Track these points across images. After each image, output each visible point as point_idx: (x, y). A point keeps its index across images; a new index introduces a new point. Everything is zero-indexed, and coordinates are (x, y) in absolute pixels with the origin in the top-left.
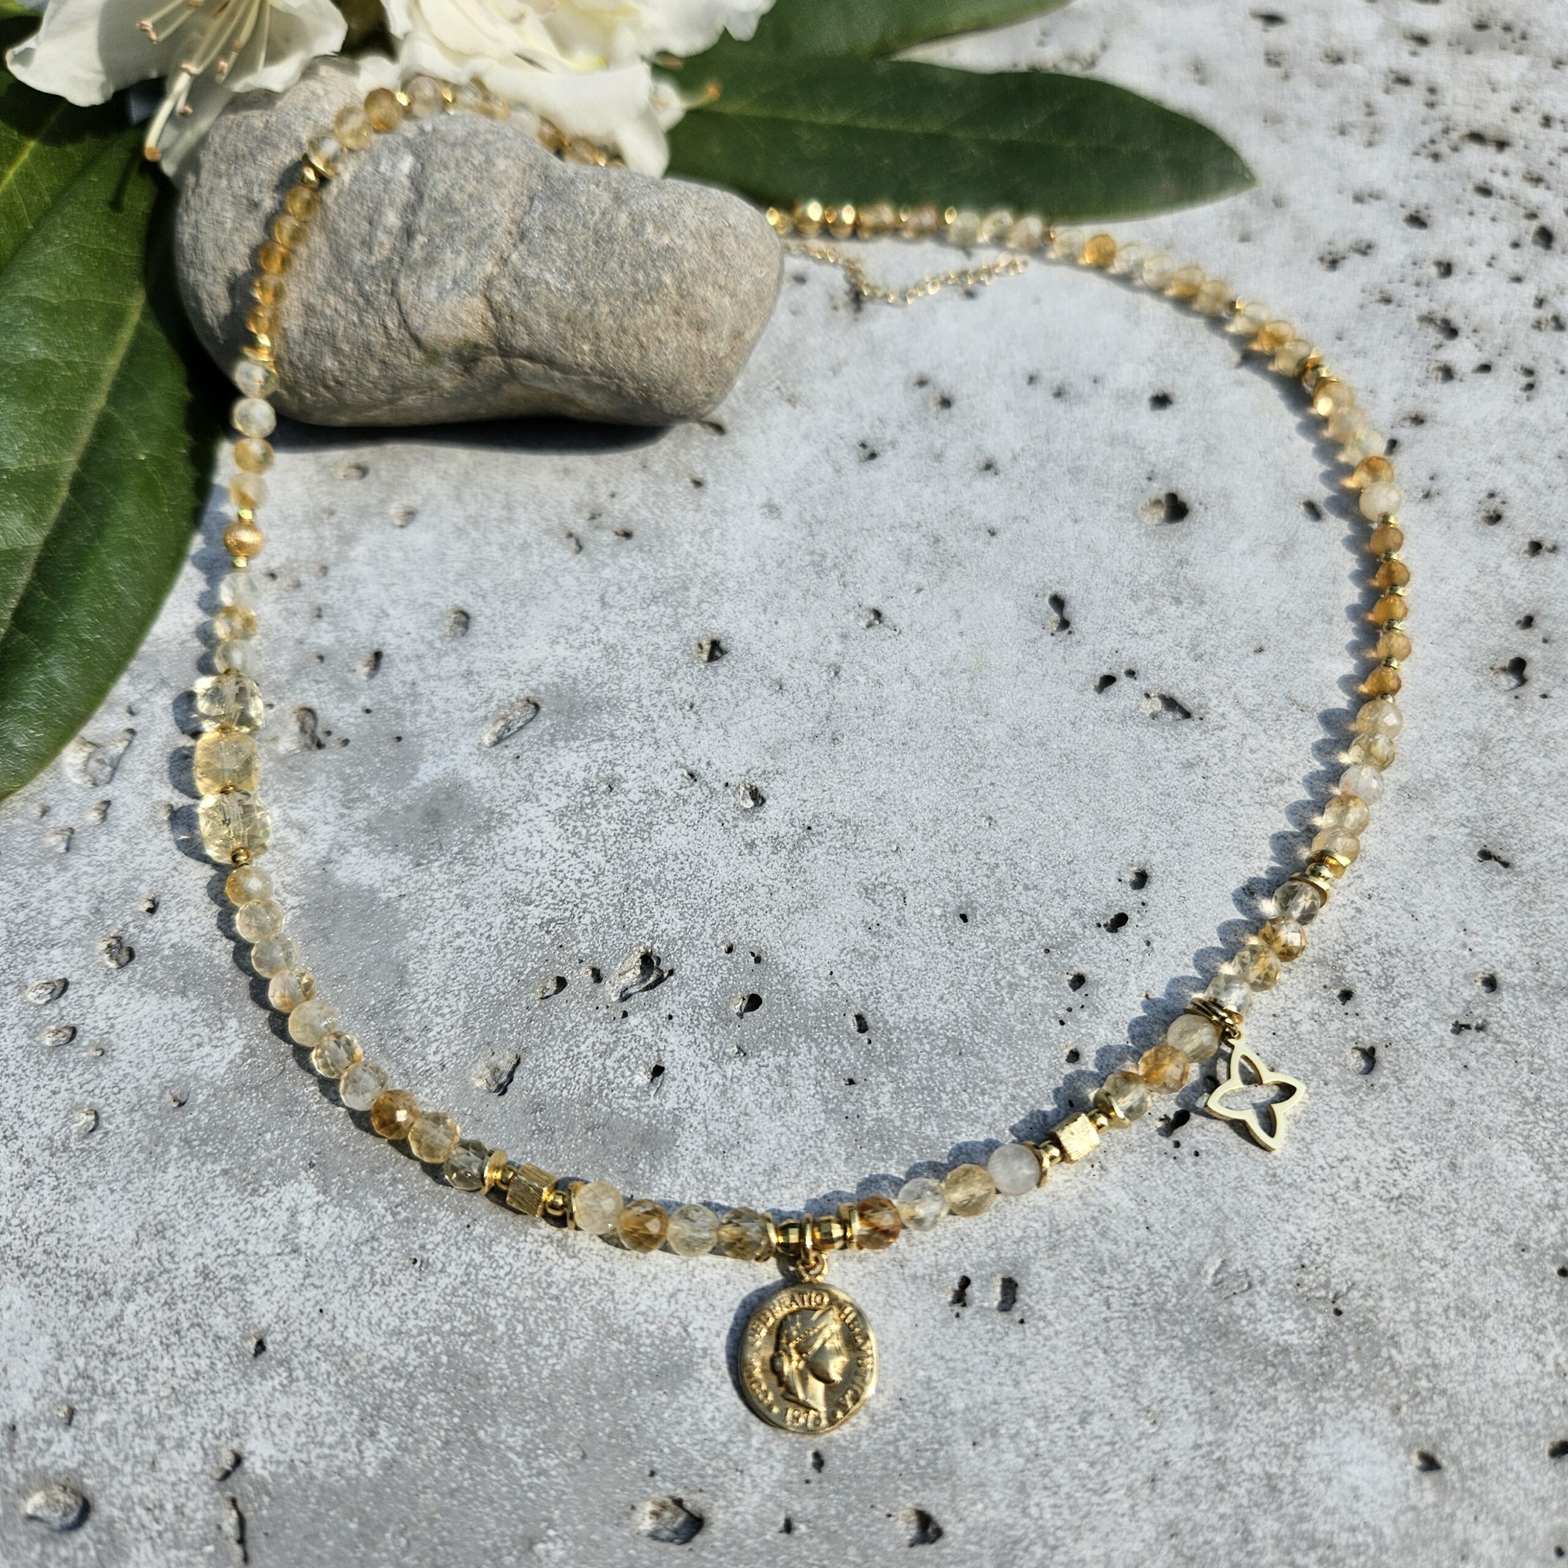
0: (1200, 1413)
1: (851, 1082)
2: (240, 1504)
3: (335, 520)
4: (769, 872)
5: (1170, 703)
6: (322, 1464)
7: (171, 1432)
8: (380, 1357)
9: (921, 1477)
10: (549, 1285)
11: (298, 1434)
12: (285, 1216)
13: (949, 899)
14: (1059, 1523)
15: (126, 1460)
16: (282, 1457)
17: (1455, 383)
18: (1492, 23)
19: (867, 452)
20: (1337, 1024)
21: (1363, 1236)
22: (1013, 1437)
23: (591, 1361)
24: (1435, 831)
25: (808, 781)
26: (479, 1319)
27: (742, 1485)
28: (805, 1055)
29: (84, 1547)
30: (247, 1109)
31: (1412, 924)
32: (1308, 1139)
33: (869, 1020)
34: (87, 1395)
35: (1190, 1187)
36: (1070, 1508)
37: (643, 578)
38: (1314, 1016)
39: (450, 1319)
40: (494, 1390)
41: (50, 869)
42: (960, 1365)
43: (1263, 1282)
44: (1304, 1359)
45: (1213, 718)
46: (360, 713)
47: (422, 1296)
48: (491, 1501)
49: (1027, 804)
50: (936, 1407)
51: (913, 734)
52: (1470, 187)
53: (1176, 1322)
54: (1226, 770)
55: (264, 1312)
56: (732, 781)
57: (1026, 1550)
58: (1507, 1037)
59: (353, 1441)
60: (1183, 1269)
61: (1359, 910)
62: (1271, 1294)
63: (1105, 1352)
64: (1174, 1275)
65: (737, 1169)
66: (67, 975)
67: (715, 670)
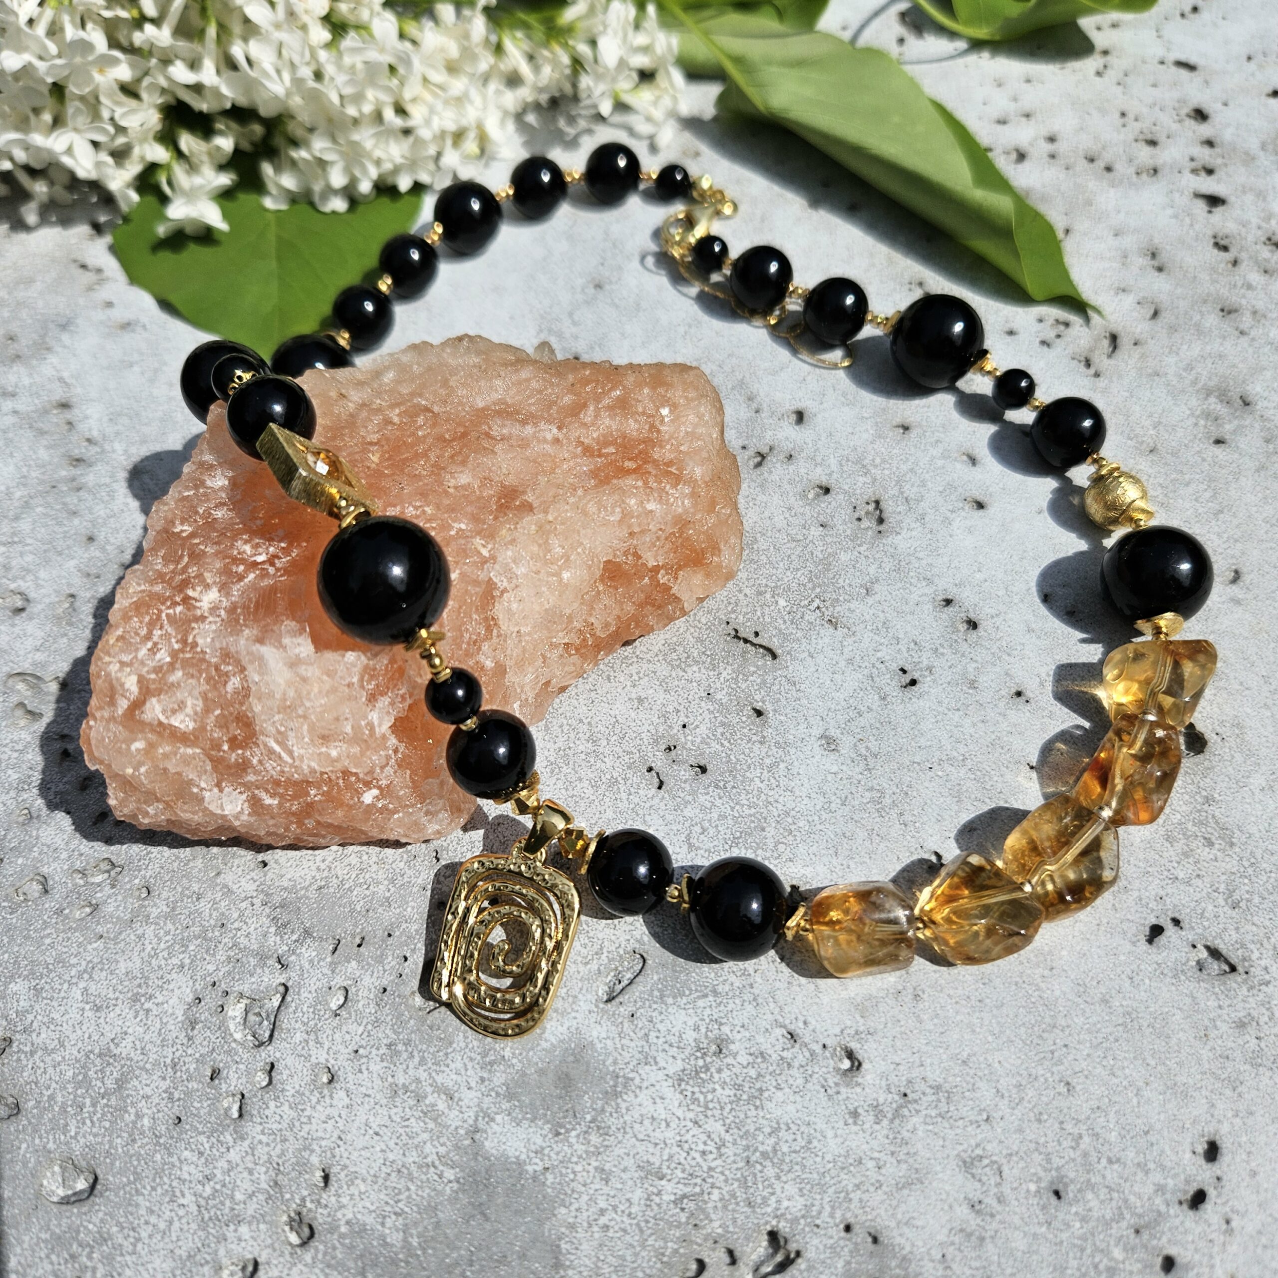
4: (874, 1144)
5: (1215, 953)
49: (1099, 1070)
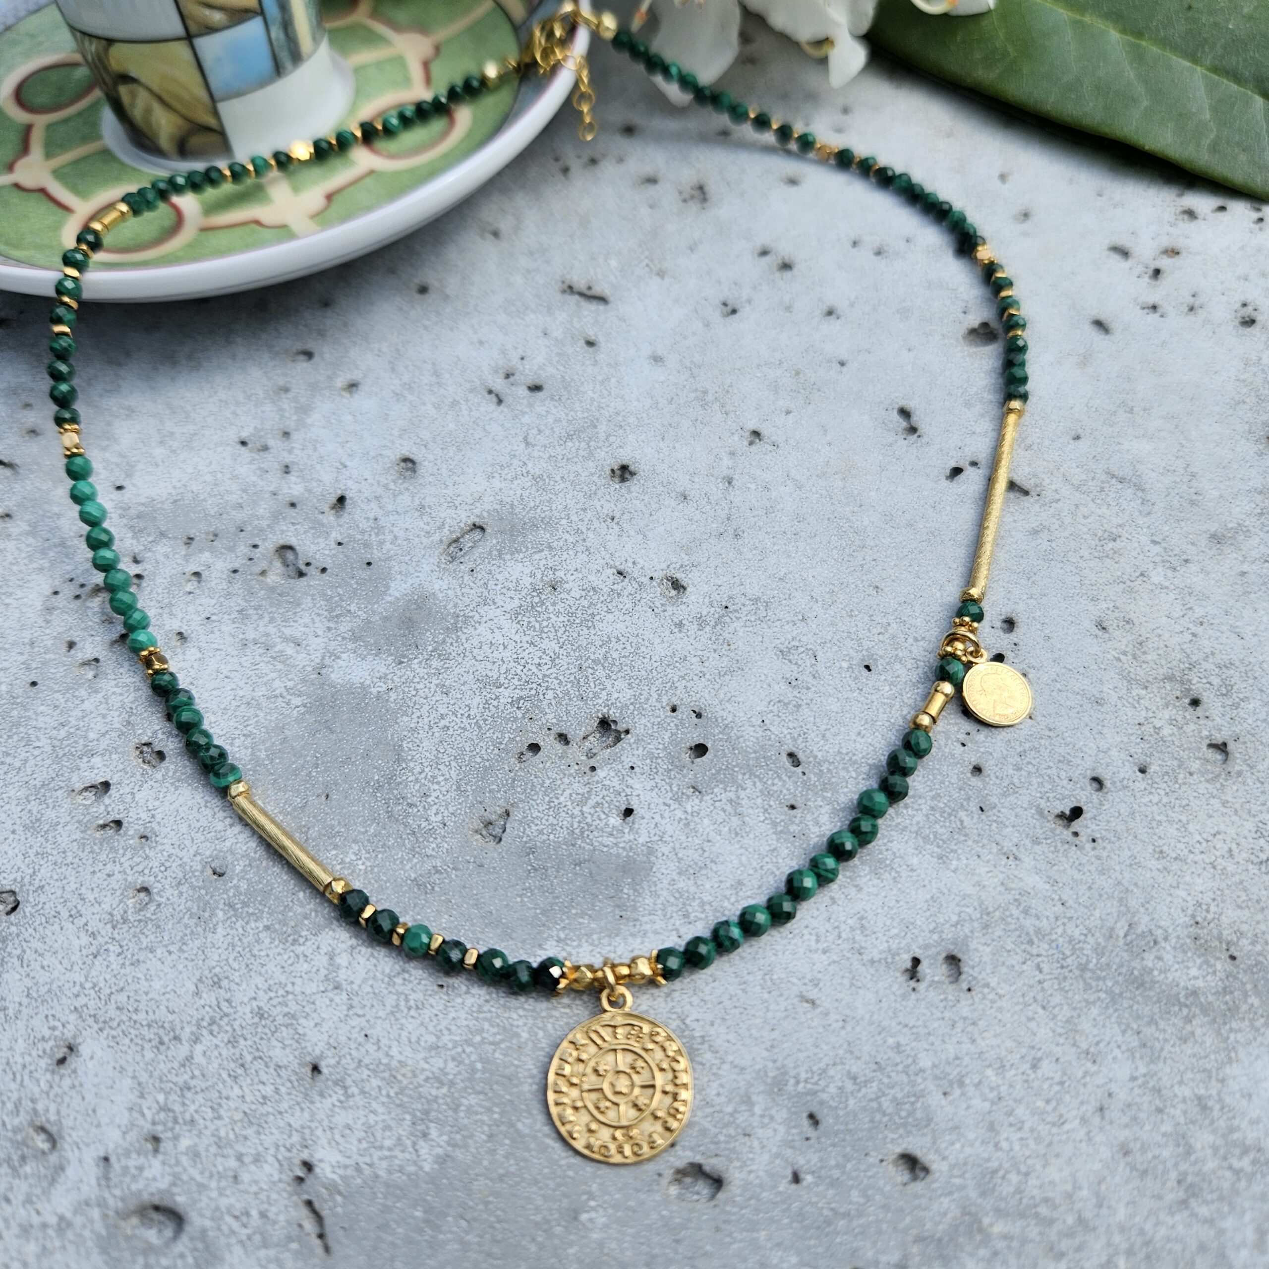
0: (1131, 1051)
1: (793, 807)
2: (317, 1205)
3: (290, 395)
6: (384, 1164)
7: (248, 1149)
8: (423, 1070)
9: (904, 1125)
11: (360, 1141)
12: (325, 960)
13: (853, 654)
14: (1027, 1153)
15: (211, 1176)
16: (348, 1162)
17: (1199, 222)
19: (729, 309)
20: (1192, 726)
21: (1242, 894)
22: (978, 1085)
24: (1245, 567)
25: (720, 571)
26: (505, 1029)
27: (751, 1147)
28: (751, 789)
29: (182, 1256)
31: (1240, 642)
32: (1184, 819)
33: (801, 756)
34: (170, 1125)
35: (1093, 868)
36: (1035, 1139)
37: (558, 421)
38: (1172, 722)
39: (479, 1031)
41: (83, 693)
42: (923, 1031)
43: (1166, 939)
44: (1211, 998)
45: (1049, 494)
46: (333, 545)
47: (452, 1015)
48: (536, 1182)
50: (908, 1066)
51: (802, 526)
53: (1099, 979)
54: (1066, 534)
55: (317, 1043)
56: (655, 575)
57: (1003, 1178)
59: (409, 1143)
60: (1097, 935)
61: (1194, 635)
62: (1175, 948)
63: (1044, 1008)
64: (1090, 939)
65: (708, 886)
66: (107, 778)
67: (629, 488)
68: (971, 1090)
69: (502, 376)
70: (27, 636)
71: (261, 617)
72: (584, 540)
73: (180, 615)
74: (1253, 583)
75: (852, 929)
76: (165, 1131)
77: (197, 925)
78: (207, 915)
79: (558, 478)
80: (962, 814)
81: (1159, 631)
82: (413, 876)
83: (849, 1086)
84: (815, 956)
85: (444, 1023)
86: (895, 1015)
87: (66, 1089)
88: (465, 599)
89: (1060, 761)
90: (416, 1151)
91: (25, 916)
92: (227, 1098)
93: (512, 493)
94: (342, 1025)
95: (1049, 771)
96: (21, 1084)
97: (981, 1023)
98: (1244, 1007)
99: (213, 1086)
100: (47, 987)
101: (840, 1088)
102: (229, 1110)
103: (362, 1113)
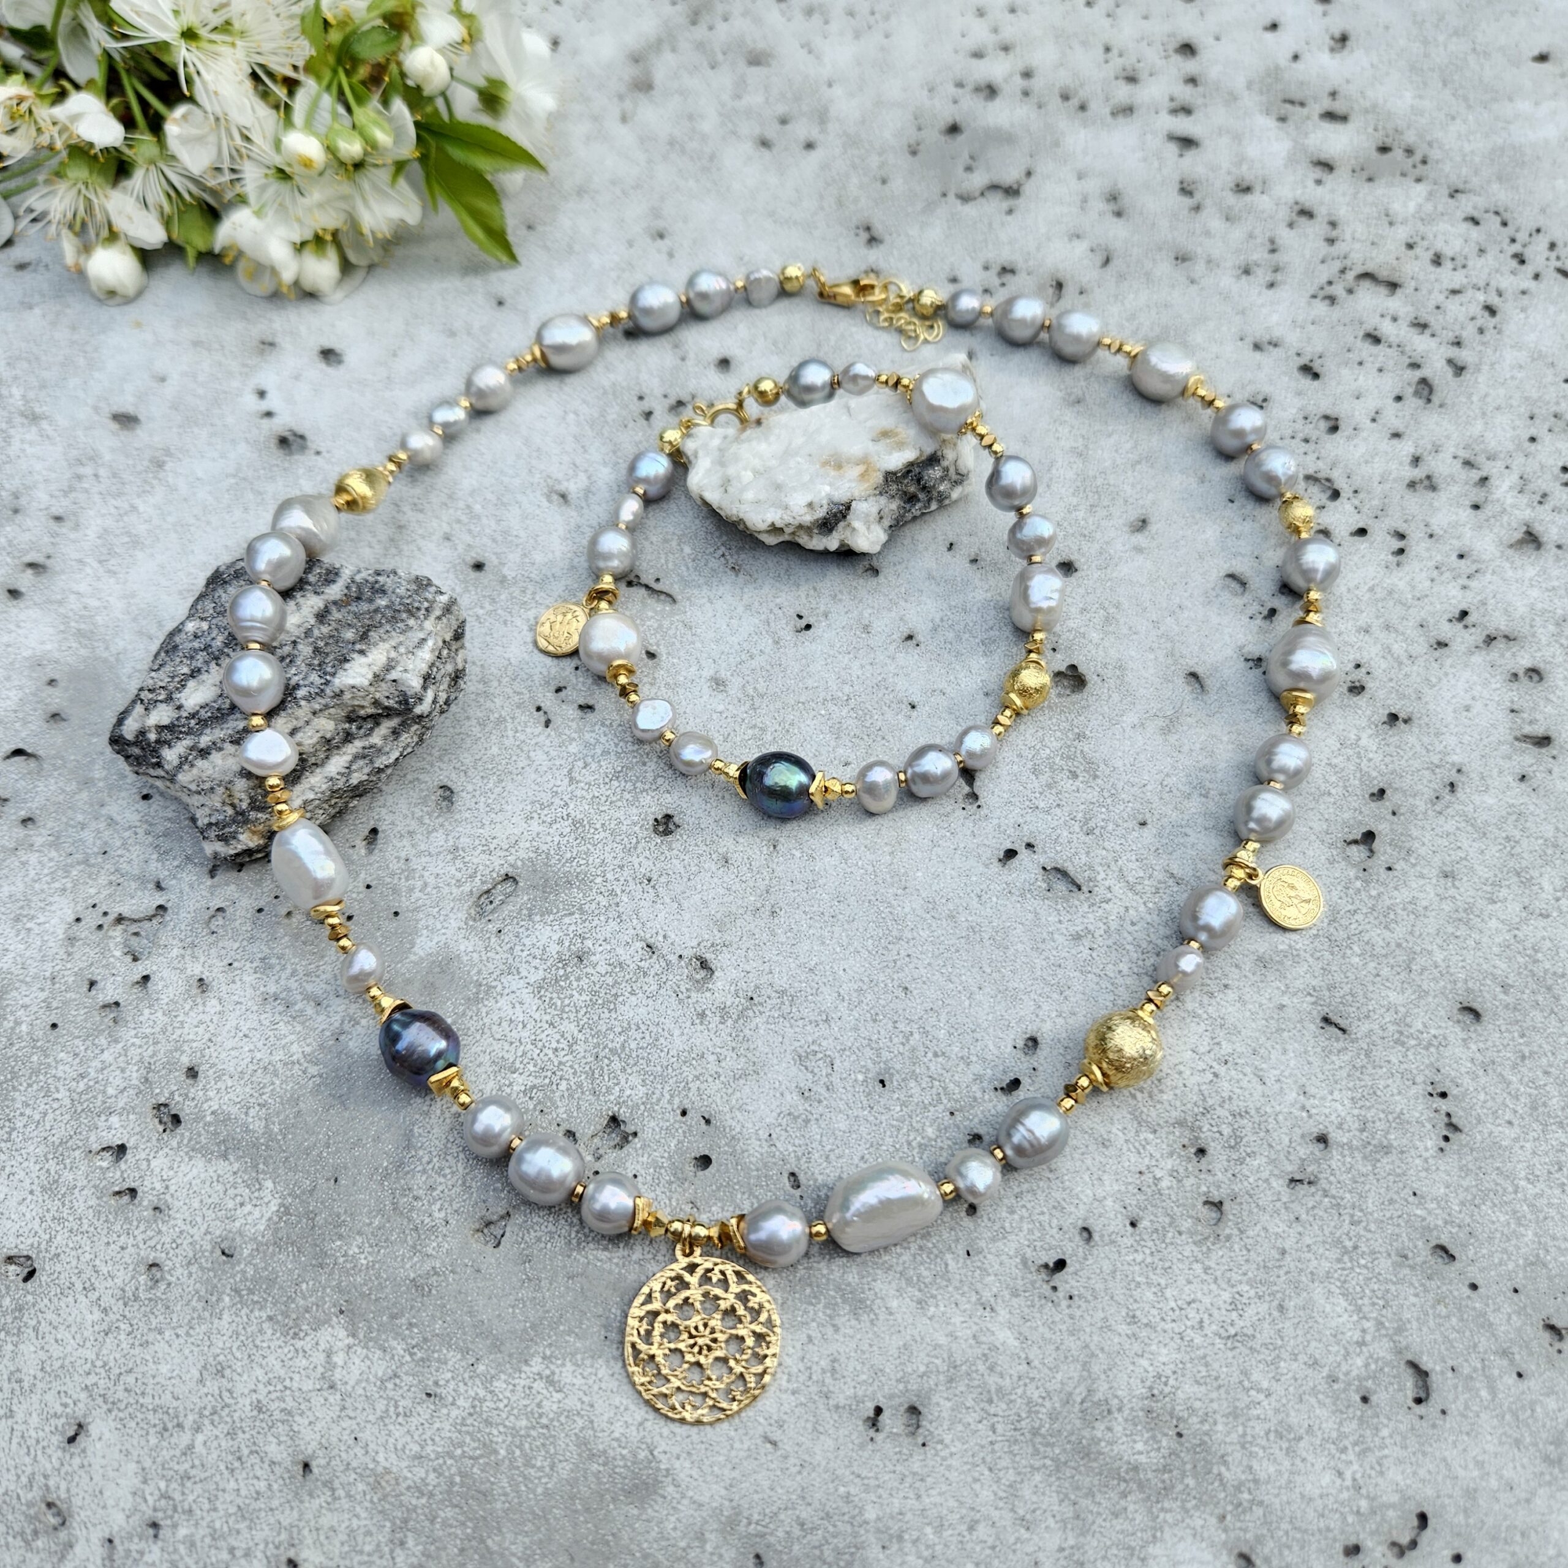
0: (1064, 1521)
7: (240, 1543)
8: (406, 1478)
10: (541, 1416)
11: (342, 1544)
12: (322, 1357)
13: (870, 1065)
18: (1395, 146)
19: (803, 623)
20: (1192, 1180)
21: (1203, 1369)
22: (915, 1542)
23: (577, 1479)
24: (1285, 1000)
25: (751, 954)
26: (485, 1445)
30: (285, 1263)
31: (1260, 1088)
32: (1163, 1282)
33: (802, 1178)
35: (1064, 1327)
37: (606, 752)
38: (1173, 1173)
39: (461, 1445)
40: (499, 1505)
41: (103, 1041)
42: (873, 1482)
43: (1120, 1410)
44: (1150, 1475)
45: (1100, 891)
46: (362, 888)
47: (437, 1425)
50: (853, 1517)
51: (842, 906)
52: (1361, 333)
53: (1048, 1445)
54: (1110, 942)
55: (310, 1442)
56: (685, 953)
58: (1334, 1192)
59: (387, 1549)
60: (1055, 1398)
61: (1216, 1075)
62: (1126, 1420)
63: (990, 1470)
64: (1048, 1404)
66: (124, 1141)
67: (670, 843)
68: (908, 1546)
69: (553, 688)
70: (48, 969)
71: (284, 968)
72: (617, 905)
73: (202, 959)
74: (1289, 1019)
75: (824, 1371)
76: (166, 1518)
77: (204, 1309)
78: (214, 1299)
79: (598, 826)
80: (949, 1257)
81: (1181, 1068)
82: (412, 1275)
83: (797, 1531)
84: (784, 1396)
85: (429, 1433)
86: (850, 1466)
87: (76, 1468)
88: (490, 965)
89: (1054, 1207)
90: (393, 1558)
91: (41, 1286)
92: (224, 1491)
93: (549, 839)
94: (334, 1426)
95: (1041, 1218)
96: (35, 1460)
97: (929, 1479)
98: (1180, 1487)
99: (213, 1475)
100: (60, 1362)
101: (787, 1533)
102: (224, 1503)
103: (347, 1516)
